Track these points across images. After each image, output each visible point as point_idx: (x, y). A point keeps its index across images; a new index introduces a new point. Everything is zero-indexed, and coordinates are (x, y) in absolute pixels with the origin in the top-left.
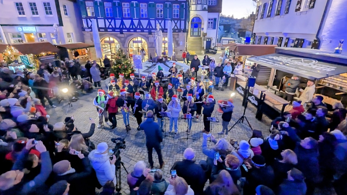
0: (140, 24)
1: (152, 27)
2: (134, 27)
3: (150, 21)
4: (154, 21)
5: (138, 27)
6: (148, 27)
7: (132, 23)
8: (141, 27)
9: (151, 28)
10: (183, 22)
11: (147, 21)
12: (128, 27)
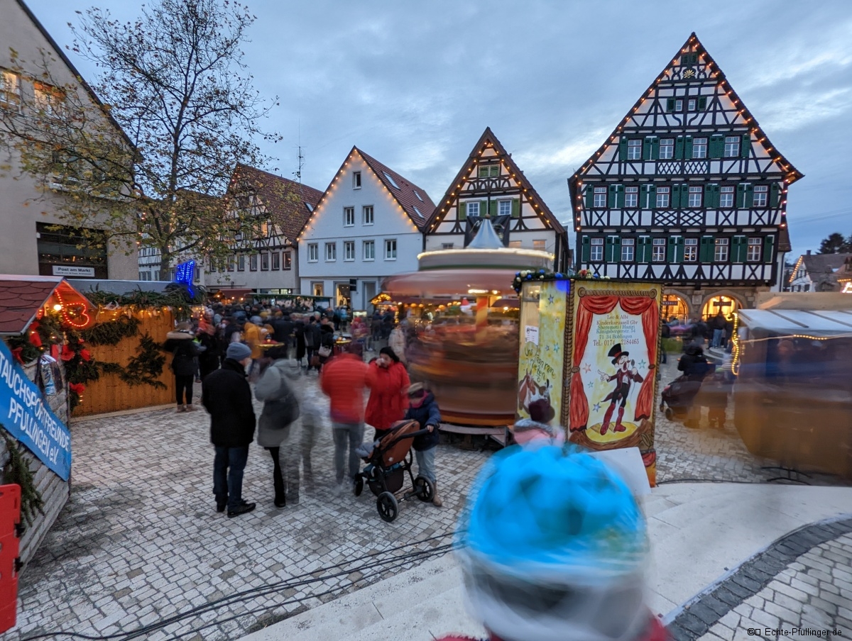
0: (681, 271)
1: (704, 276)
2: (670, 277)
3: (703, 267)
4: (709, 267)
5: (678, 277)
6: (696, 278)
7: (667, 271)
8: (683, 277)
9: (702, 278)
10: (768, 269)
11: (696, 267)
12: (658, 276)
